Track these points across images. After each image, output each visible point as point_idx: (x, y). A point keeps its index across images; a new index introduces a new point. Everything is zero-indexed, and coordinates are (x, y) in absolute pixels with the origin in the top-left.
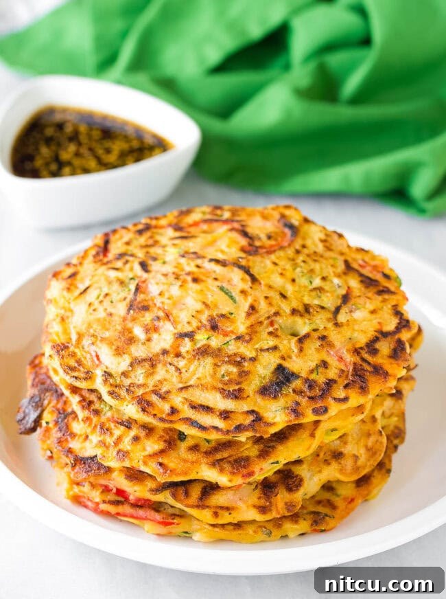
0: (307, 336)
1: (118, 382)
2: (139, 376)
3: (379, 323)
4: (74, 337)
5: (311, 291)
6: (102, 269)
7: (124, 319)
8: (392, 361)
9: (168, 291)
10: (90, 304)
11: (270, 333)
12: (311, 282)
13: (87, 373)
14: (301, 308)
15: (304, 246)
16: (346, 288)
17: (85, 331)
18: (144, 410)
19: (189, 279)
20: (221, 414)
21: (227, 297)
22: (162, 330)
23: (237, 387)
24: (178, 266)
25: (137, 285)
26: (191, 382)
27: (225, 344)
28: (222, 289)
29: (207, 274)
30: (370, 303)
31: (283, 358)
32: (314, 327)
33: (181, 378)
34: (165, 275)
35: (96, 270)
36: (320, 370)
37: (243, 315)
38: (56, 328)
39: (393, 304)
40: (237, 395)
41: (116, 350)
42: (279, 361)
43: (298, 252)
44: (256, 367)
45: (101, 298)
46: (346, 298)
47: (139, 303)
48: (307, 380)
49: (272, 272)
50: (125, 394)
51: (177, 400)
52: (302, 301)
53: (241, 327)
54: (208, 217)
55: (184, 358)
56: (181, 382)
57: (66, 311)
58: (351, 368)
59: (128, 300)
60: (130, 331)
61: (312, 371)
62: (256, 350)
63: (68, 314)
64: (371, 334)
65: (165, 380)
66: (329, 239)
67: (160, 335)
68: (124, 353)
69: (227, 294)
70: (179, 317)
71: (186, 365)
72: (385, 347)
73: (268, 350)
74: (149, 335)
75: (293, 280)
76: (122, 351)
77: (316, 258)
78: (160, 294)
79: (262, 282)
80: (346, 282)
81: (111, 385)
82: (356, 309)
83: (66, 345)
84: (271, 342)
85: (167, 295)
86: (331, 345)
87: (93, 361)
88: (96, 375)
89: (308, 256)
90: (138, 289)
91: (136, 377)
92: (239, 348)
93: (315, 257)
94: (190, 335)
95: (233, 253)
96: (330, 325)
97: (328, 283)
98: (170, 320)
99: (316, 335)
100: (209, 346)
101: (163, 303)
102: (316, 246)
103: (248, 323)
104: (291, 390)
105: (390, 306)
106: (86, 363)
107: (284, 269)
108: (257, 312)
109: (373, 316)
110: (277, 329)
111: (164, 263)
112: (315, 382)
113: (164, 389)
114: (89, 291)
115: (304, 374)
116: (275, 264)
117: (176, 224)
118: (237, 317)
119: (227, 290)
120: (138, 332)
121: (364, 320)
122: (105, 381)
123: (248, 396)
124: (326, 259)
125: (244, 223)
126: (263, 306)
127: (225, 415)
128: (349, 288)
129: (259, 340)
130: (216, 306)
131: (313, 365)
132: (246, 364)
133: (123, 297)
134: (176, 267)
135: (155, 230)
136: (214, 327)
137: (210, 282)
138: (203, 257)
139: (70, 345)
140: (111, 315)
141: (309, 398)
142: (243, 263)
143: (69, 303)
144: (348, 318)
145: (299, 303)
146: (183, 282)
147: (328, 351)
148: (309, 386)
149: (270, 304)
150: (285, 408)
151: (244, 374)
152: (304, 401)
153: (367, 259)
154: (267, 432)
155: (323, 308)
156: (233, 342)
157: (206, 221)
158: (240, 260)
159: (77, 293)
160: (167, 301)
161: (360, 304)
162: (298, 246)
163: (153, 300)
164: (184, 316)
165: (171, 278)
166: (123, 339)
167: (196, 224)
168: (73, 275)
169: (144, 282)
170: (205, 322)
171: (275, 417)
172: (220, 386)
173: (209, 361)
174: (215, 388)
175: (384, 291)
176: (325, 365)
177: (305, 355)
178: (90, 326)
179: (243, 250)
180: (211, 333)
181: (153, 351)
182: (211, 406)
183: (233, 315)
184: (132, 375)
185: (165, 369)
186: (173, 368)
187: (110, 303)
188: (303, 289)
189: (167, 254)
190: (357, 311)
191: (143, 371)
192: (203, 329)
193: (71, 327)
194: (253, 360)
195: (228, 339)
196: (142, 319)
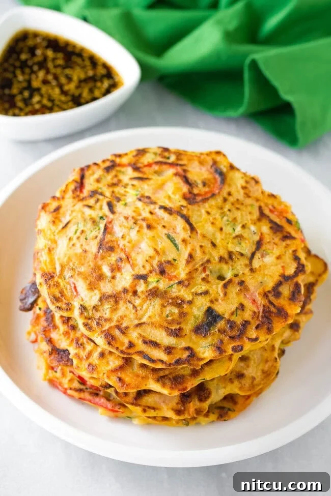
0: (230, 281)
1: (90, 314)
2: (106, 310)
3: (283, 267)
4: (58, 269)
5: (234, 238)
6: (79, 205)
7: (96, 257)
8: (291, 302)
9: (129, 234)
10: (70, 239)
11: (203, 279)
12: (234, 229)
13: (68, 304)
14: (226, 256)
15: (229, 194)
16: (260, 234)
17: (66, 264)
18: (109, 343)
19: (144, 224)
20: (166, 350)
21: (172, 245)
22: (123, 271)
23: (178, 327)
24: (136, 210)
25: (106, 225)
26: (144, 320)
27: (170, 287)
28: (169, 237)
29: (158, 220)
30: (277, 248)
31: (212, 302)
32: (235, 272)
33: (137, 314)
34: (126, 218)
35: (74, 205)
36: (239, 312)
37: (184, 262)
38: (44, 257)
39: (293, 249)
40: (177, 333)
41: (89, 284)
42: (209, 304)
43: (225, 200)
44: (192, 309)
45: (78, 234)
46: (259, 244)
47: (107, 243)
48: (229, 321)
49: (206, 221)
50: (96, 326)
51: (134, 335)
52: (227, 248)
53: (182, 272)
54: (159, 159)
55: (139, 297)
56: (136, 318)
57: (52, 243)
58: (261, 310)
59: (98, 239)
60: (99, 268)
61: (232, 314)
62: (193, 293)
63: (54, 246)
64: (277, 278)
65: (125, 316)
66: (248, 186)
67: (122, 274)
68: (95, 288)
69: (172, 241)
70: (136, 260)
71: (141, 303)
72: (286, 290)
73: (201, 294)
74: (114, 274)
75: (221, 229)
76: (94, 286)
77: (238, 206)
78: (122, 237)
79: (199, 232)
80: (260, 229)
81: (86, 318)
82: (266, 255)
83: (52, 274)
84: (203, 287)
85: (127, 239)
86: (247, 289)
87: (72, 292)
88: (74, 307)
89: (233, 204)
90: (106, 228)
91: (104, 311)
92: (180, 291)
93: (238, 204)
94: (144, 277)
95: (177, 201)
96: (247, 271)
97: (246, 230)
98: (129, 262)
99: (236, 280)
100: (158, 289)
101: (124, 245)
102: (238, 192)
103: (187, 270)
104: (217, 330)
105: (291, 251)
106: (66, 293)
107: (215, 218)
108: (194, 260)
109: (279, 261)
110: (208, 276)
111: (126, 204)
112: (235, 323)
113: (124, 325)
114: (69, 225)
115: (227, 316)
116: (208, 213)
117: (135, 164)
118: (179, 263)
119: (173, 238)
120: (106, 270)
121: (272, 265)
122: (82, 313)
123: (186, 335)
124: (246, 206)
125: (185, 168)
126: (198, 254)
127: (169, 350)
128: (261, 234)
129: (195, 285)
130: (164, 253)
131: (233, 308)
132: (185, 306)
133: (95, 236)
134: (134, 211)
135: (118, 168)
136: (162, 272)
137: (160, 228)
138: (155, 203)
139: (55, 275)
140: (85, 251)
141: (230, 337)
142: (185, 212)
143: (54, 235)
144: (261, 263)
145: (225, 251)
146: (140, 227)
147: (245, 295)
148: (230, 327)
149: (204, 253)
150: (212, 345)
151: (183, 315)
152: (226, 339)
153: (276, 205)
154: (198, 365)
155: (242, 255)
156: (175, 286)
157: (157, 163)
158: (182, 208)
159: (61, 226)
160: (127, 244)
161: (269, 249)
162: (225, 195)
163: (117, 242)
164: (140, 260)
165: (131, 222)
166: (94, 275)
167: (149, 165)
168: (57, 209)
169: (110, 222)
170: (156, 267)
171: (204, 352)
172: (165, 324)
173: (157, 302)
174: (161, 326)
175: (287, 237)
176: (242, 308)
177: (229, 299)
178: (70, 259)
179: (185, 197)
180: (160, 277)
181: (116, 288)
182: (158, 341)
183: (176, 262)
184: (101, 308)
185: (125, 306)
186: (131, 306)
187: (85, 240)
188: (228, 236)
189: (128, 195)
190: (267, 256)
191: (109, 307)
192: (154, 274)
193: (56, 258)
194: (190, 302)
195: (172, 283)
196: (109, 258)
